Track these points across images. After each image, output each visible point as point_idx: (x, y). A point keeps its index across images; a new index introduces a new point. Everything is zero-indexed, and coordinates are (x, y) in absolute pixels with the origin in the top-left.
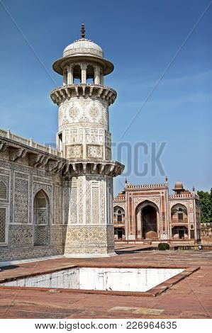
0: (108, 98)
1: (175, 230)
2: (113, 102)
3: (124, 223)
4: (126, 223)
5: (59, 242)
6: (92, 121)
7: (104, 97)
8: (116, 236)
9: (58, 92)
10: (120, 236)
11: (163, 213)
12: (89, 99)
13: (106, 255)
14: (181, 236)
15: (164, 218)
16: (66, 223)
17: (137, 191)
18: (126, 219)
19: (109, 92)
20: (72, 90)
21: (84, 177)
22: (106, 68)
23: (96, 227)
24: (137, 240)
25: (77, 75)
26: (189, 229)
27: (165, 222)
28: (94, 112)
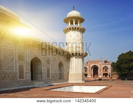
0: (82, 31)
1: (104, 74)
2: (84, 32)
4: (88, 72)
5: (67, 78)
6: (77, 39)
7: (81, 30)
8: (85, 76)
9: (65, 29)
10: (86, 76)
11: (100, 69)
12: (76, 31)
13: (82, 82)
14: (106, 76)
15: (100, 71)
16: (69, 72)
17: (92, 62)
18: (88, 71)
19: (83, 29)
20: (70, 29)
21: (75, 57)
22: (82, 20)
23: (78, 73)
24: (91, 77)
25: (72, 23)
26: (109, 74)
27: (101, 72)
28: (77, 36)
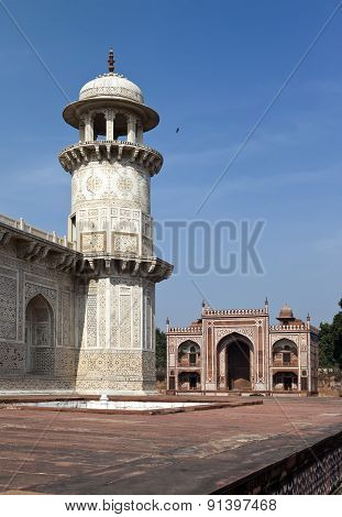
0: (149, 164)
1: (278, 377)
2: (157, 171)
3: (199, 365)
4: (202, 367)
6: (120, 197)
7: (141, 162)
8: (187, 384)
9: (69, 153)
10: (193, 384)
11: (260, 353)
12: (116, 164)
14: (287, 385)
15: (260, 360)
17: (220, 318)
18: (202, 360)
19: (150, 155)
20: (90, 151)
21: (108, 280)
24: (219, 390)
26: (300, 375)
27: (262, 367)
28: (124, 184)
